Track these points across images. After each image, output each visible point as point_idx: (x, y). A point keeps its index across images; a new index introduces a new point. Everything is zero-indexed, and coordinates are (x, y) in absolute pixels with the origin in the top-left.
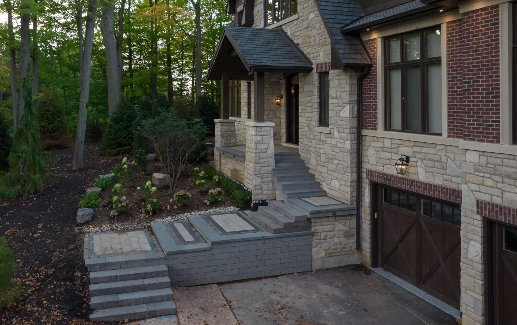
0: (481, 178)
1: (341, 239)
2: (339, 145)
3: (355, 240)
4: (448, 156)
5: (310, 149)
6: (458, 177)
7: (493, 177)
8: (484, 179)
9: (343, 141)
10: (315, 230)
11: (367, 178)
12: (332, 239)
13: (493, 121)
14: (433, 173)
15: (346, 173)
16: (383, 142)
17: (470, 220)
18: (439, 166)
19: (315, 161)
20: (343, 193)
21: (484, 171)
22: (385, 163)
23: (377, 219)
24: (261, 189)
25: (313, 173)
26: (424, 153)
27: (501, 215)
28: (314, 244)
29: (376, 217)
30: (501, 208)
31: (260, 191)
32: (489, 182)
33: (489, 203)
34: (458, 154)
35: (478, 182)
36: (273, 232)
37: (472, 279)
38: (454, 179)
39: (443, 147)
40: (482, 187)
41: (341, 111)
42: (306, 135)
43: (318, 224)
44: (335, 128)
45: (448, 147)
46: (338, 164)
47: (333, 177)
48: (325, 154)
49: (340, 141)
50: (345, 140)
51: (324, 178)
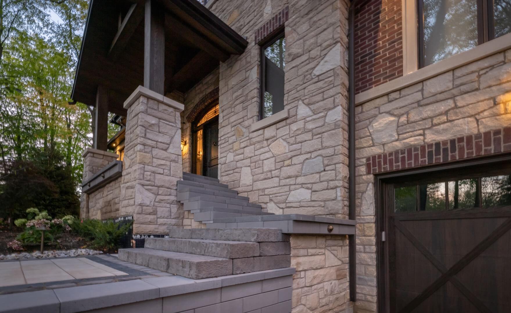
5: (239, 164)
9: (321, 114)
10: (297, 264)
12: (322, 285)
20: (322, 203)
24: (154, 213)
28: (295, 299)
31: (151, 217)
42: (233, 148)
43: (302, 252)
44: (300, 103)
46: (307, 159)
47: (292, 187)
48: (274, 156)
49: (314, 117)
50: (330, 109)
51: (271, 196)
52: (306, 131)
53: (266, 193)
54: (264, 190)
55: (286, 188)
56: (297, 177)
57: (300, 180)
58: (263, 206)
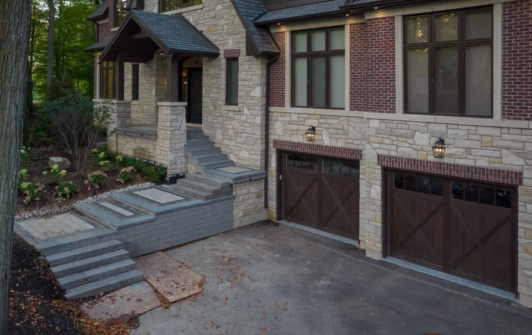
0: (381, 139)
1: (254, 200)
2: (249, 120)
3: (264, 200)
4: (350, 125)
5: (215, 125)
6: (357, 140)
7: (390, 137)
8: (384, 139)
9: (253, 117)
10: (236, 193)
11: (274, 147)
12: (248, 201)
13: (390, 98)
14: (337, 138)
15: (255, 144)
16: (290, 117)
17: (372, 170)
18: (342, 133)
19: (222, 136)
20: (253, 161)
21: (384, 133)
22: (292, 134)
23: (281, 180)
24: (176, 163)
25: (219, 147)
26: (328, 123)
27: (396, 163)
28: (235, 207)
29: (280, 179)
30: (396, 158)
31: (175, 166)
32: (387, 141)
33: (387, 156)
34: (358, 122)
35: (378, 142)
36: (204, 199)
37: (373, 213)
38: (355, 142)
39: (346, 118)
40: (382, 145)
41: (251, 91)
42: (211, 114)
43: (238, 189)
44: (245, 106)
45: (349, 118)
46: (247, 136)
47: (241, 149)
48: (233, 129)
49: (250, 117)
50: (256, 116)
51: (232, 150)
52: (247, 122)
53: (229, 148)
54: (228, 146)
55: (239, 149)
56: (243, 144)
57: (245, 146)
58: (228, 155)
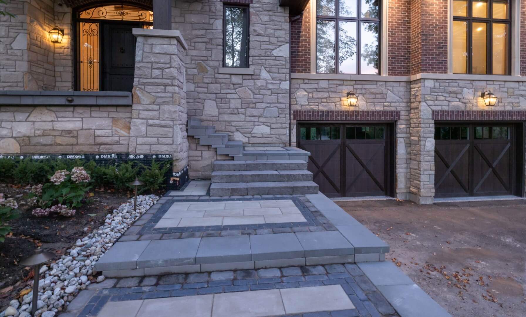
0: (436, 96)
2: (270, 86)
6: (395, 102)
7: (443, 94)
9: (278, 82)
11: (295, 119)
13: (442, 60)
15: (281, 116)
16: (318, 84)
18: (380, 97)
20: (277, 136)
21: (438, 91)
26: (365, 89)
27: (448, 116)
30: (448, 112)
32: (442, 98)
33: (441, 111)
34: (397, 87)
35: (433, 99)
37: (428, 163)
38: (393, 104)
39: (384, 83)
40: (436, 102)
41: (273, 50)
44: (263, 68)
45: (388, 83)
46: (267, 107)
47: (256, 123)
48: (240, 98)
49: (273, 81)
51: (237, 127)
53: (233, 124)
54: (230, 122)
55: (252, 124)
56: (259, 117)
57: (262, 119)
58: (231, 134)
